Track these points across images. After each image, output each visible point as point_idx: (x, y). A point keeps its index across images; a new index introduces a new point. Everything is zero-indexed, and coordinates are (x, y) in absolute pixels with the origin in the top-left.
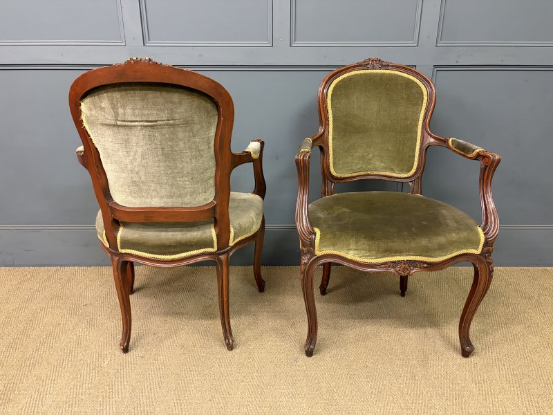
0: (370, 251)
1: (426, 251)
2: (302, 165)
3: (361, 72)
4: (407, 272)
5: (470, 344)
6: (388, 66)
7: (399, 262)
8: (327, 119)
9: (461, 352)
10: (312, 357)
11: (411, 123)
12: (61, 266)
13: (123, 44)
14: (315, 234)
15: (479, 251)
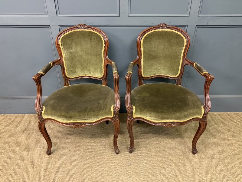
0: (155, 118)
1: (179, 118)
2: (128, 80)
3: (157, 30)
4: (171, 126)
5: (196, 150)
6: (169, 27)
7: (168, 122)
8: (141, 53)
9: (192, 152)
10: (132, 154)
11: (178, 55)
12: (26, 113)
13: (47, 15)
14: (133, 109)
15: (201, 117)
